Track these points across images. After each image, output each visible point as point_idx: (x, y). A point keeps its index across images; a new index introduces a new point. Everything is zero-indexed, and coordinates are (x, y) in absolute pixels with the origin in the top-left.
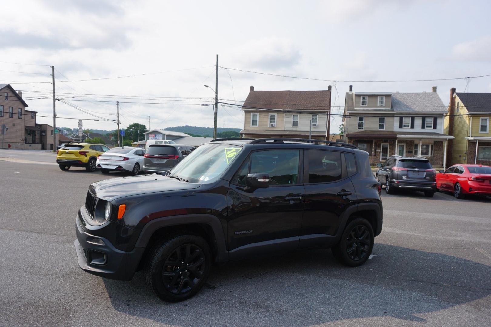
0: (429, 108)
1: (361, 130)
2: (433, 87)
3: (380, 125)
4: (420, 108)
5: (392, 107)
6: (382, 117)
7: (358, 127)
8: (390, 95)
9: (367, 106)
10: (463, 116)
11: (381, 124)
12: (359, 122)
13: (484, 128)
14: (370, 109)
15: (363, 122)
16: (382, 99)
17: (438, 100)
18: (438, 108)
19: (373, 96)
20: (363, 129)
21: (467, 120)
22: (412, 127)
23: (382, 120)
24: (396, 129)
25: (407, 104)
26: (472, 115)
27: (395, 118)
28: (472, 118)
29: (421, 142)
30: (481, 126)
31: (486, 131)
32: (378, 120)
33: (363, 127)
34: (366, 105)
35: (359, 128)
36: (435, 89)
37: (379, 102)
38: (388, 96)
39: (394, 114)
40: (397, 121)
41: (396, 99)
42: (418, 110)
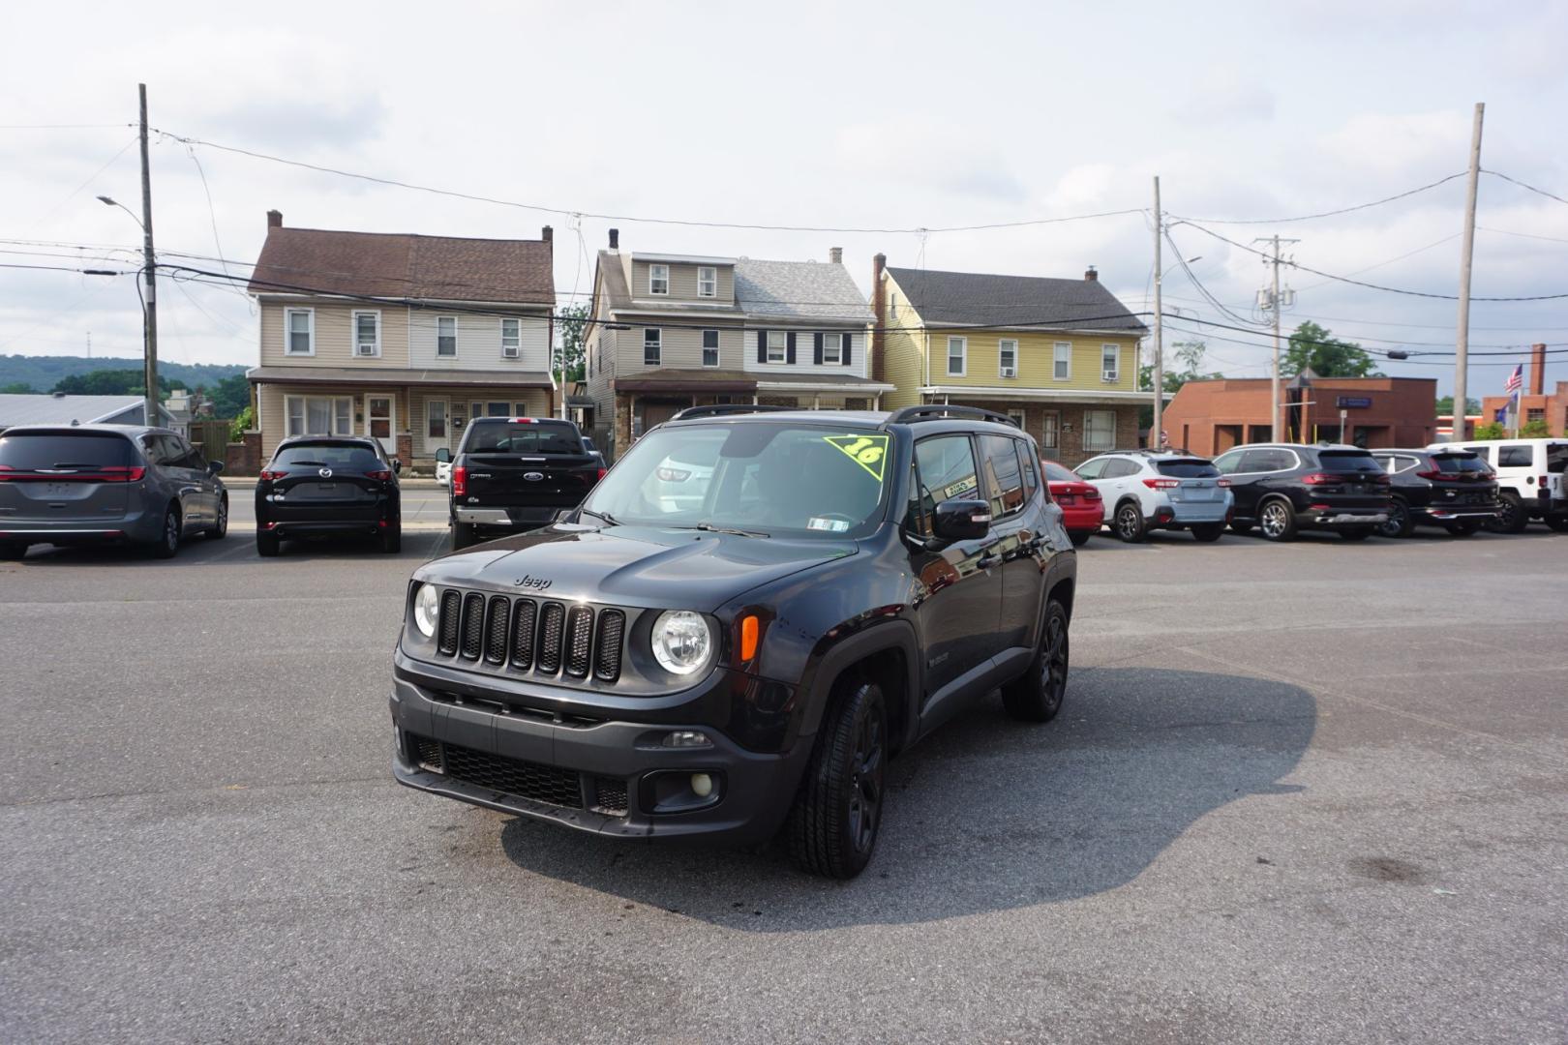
0: (830, 307)
1: (653, 368)
2: (833, 249)
3: (705, 352)
4: (808, 306)
5: (736, 301)
6: (710, 330)
7: (646, 357)
8: (732, 266)
9: (667, 294)
10: (908, 332)
11: (707, 348)
12: (647, 344)
13: (955, 364)
14: (676, 304)
15: (658, 344)
16: (708, 276)
17: (848, 285)
18: (853, 309)
19: (683, 267)
20: (658, 363)
21: (919, 342)
22: (792, 359)
23: (711, 339)
24: (751, 364)
25: (775, 295)
26: (928, 329)
27: (745, 332)
28: (931, 338)
29: (817, 400)
30: (951, 358)
31: (960, 370)
32: (699, 336)
33: (658, 357)
34: (665, 292)
35: (646, 363)
36: (837, 253)
37: (701, 283)
38: (726, 268)
39: (743, 321)
40: (751, 340)
41: (743, 279)
42: (803, 311)
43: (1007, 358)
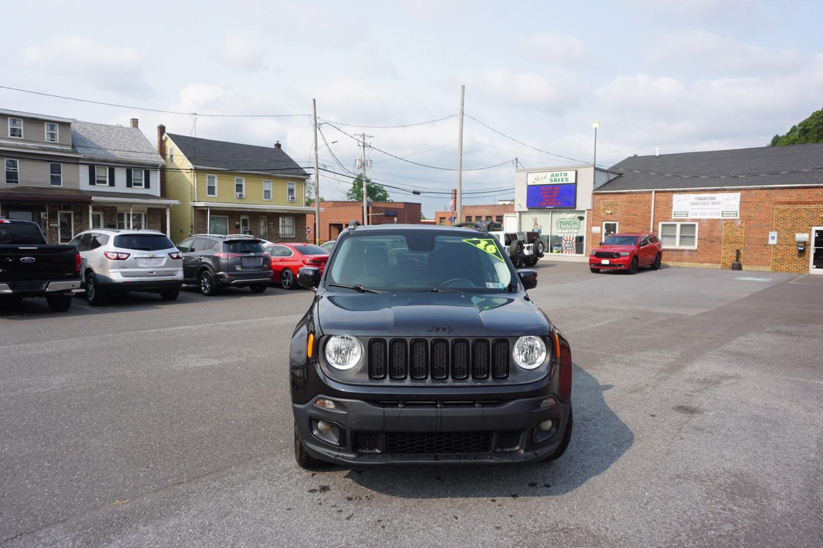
0: (136, 154)
1: (12, 185)
2: (133, 119)
3: (52, 176)
4: (121, 152)
5: (73, 146)
6: (56, 162)
7: (7, 178)
8: (69, 124)
9: (22, 138)
10: (182, 171)
11: (52, 174)
12: (7, 169)
13: (211, 190)
14: (29, 145)
15: (17, 170)
16: (52, 128)
17: (144, 141)
18: (150, 156)
19: (35, 121)
20: (17, 182)
21: (190, 178)
22: (112, 183)
23: (56, 170)
24: (84, 185)
25: (99, 144)
26: (196, 170)
27: (80, 165)
28: (197, 175)
29: (131, 209)
30: (209, 187)
31: (214, 194)
32: (48, 166)
33: (17, 179)
34: (20, 136)
35: (7, 182)
36: (135, 122)
37: (47, 133)
38: (65, 125)
39: (78, 159)
40: (84, 171)
41: (75, 132)
42: (119, 155)
43: (239, 187)
